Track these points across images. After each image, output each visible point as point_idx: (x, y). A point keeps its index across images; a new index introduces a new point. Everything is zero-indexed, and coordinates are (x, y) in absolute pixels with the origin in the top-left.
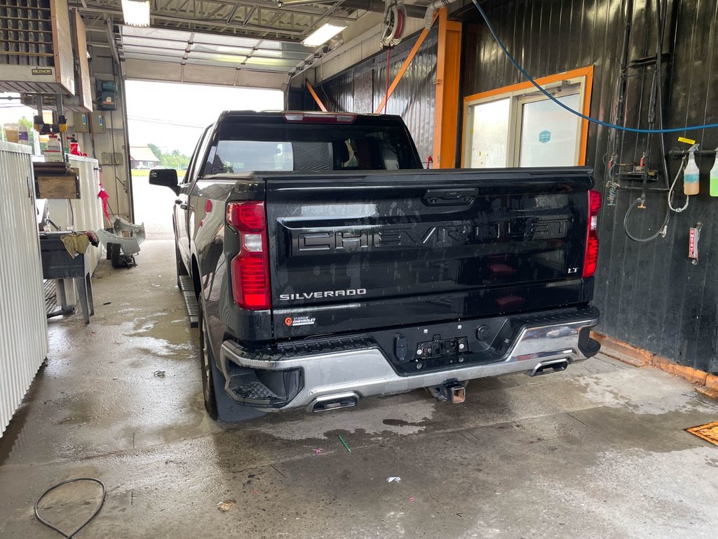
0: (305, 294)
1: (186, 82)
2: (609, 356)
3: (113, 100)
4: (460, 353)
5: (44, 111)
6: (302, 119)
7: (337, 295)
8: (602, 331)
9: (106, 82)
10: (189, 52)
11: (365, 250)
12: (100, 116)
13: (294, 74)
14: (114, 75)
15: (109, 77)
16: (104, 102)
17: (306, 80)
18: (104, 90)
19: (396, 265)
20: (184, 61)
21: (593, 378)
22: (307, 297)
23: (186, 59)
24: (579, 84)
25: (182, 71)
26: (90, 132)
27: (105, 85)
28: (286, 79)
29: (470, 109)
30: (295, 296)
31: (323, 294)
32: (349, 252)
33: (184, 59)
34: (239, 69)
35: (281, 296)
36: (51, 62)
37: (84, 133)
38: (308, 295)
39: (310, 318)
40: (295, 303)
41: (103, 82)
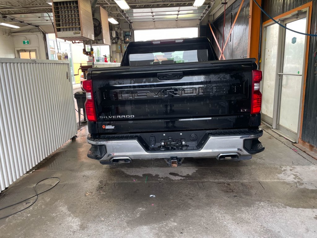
0: (109, 117)
1: (156, 29)
2: (312, 157)
3: (129, 39)
4: (184, 146)
5: (92, 47)
6: (160, 43)
7: (122, 117)
8: (313, 144)
9: (126, 32)
10: (153, 16)
11: (132, 99)
12: (125, 46)
13: (201, 19)
14: (130, 29)
15: (128, 30)
16: (126, 40)
17: (209, 21)
18: (126, 35)
19: (147, 106)
20: (154, 20)
21: (292, 167)
22: (110, 118)
23: (154, 19)
24: (306, 12)
25: (155, 24)
26: (121, 52)
27: (126, 33)
28: (198, 22)
29: (265, 28)
30: (105, 117)
31: (116, 117)
32: (124, 100)
33: (153, 19)
34: (177, 21)
35: (100, 117)
36: (80, 29)
37: (120, 53)
38: (111, 117)
39: (112, 126)
40: (106, 119)
41: (125, 32)
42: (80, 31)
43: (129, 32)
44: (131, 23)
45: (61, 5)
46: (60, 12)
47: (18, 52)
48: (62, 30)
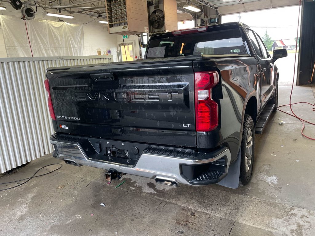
0: (63, 116)
1: (247, 11)
4: (128, 158)
6: (181, 33)
7: (71, 119)
11: (74, 101)
14: (217, 15)
18: (212, 22)
20: (241, 2)
22: (63, 118)
25: (244, 7)
30: (60, 117)
31: (67, 118)
33: (239, 1)
35: (57, 116)
36: (127, 23)
40: (61, 119)
41: (211, 19)
42: (127, 26)
43: (215, 18)
44: (216, 8)
45: (113, 2)
46: (112, 8)
47: (120, 45)
48: (114, 25)
